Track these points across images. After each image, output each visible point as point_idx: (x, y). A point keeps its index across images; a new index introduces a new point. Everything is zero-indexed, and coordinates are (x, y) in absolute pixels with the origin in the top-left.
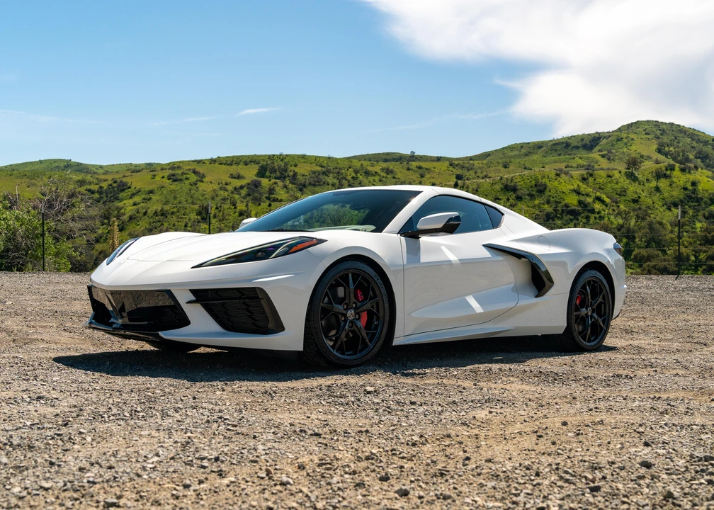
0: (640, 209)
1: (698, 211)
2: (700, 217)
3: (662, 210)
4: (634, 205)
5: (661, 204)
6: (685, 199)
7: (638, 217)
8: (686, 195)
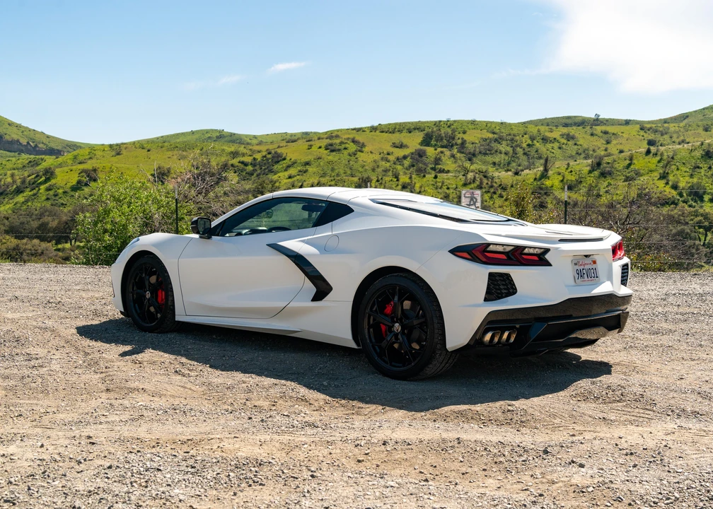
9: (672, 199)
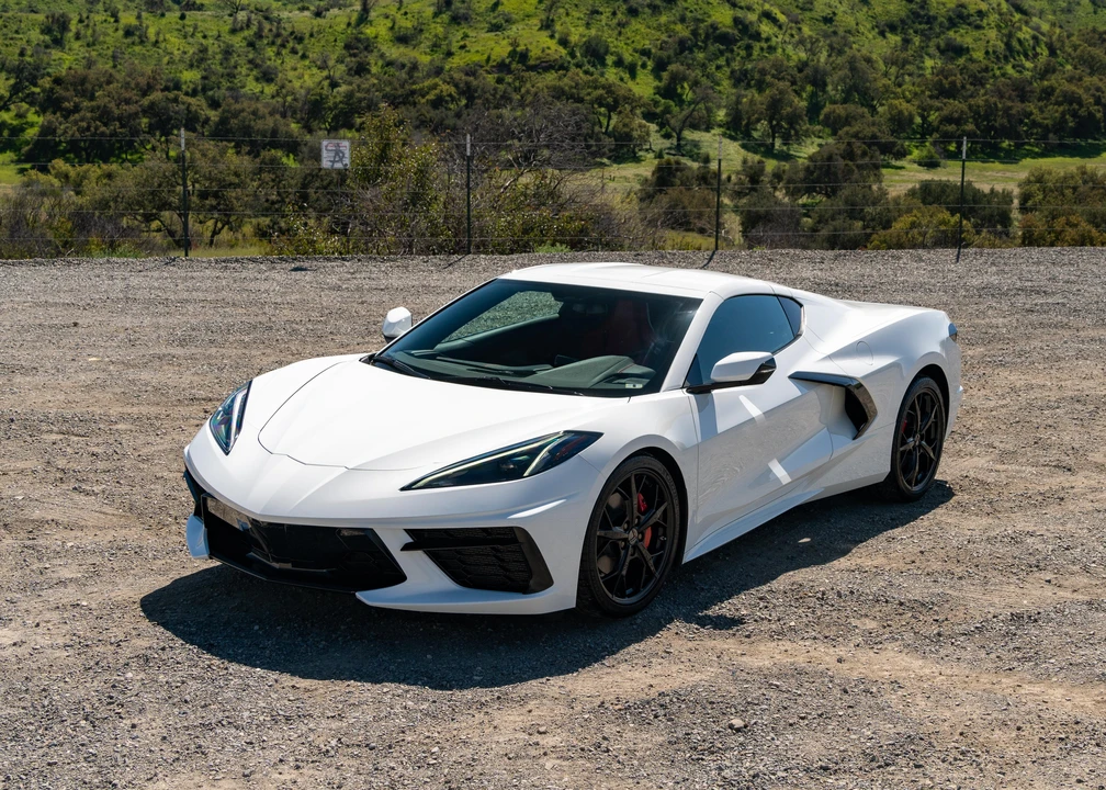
0: (835, 33)
1: (929, 39)
2: (932, 50)
3: (870, 36)
4: (825, 28)
5: (869, 26)
6: (908, 17)
7: (831, 47)
8: (910, 10)
9: (560, 62)
